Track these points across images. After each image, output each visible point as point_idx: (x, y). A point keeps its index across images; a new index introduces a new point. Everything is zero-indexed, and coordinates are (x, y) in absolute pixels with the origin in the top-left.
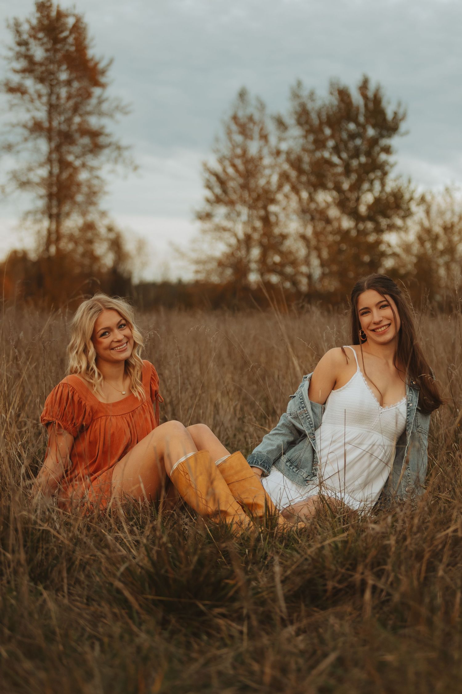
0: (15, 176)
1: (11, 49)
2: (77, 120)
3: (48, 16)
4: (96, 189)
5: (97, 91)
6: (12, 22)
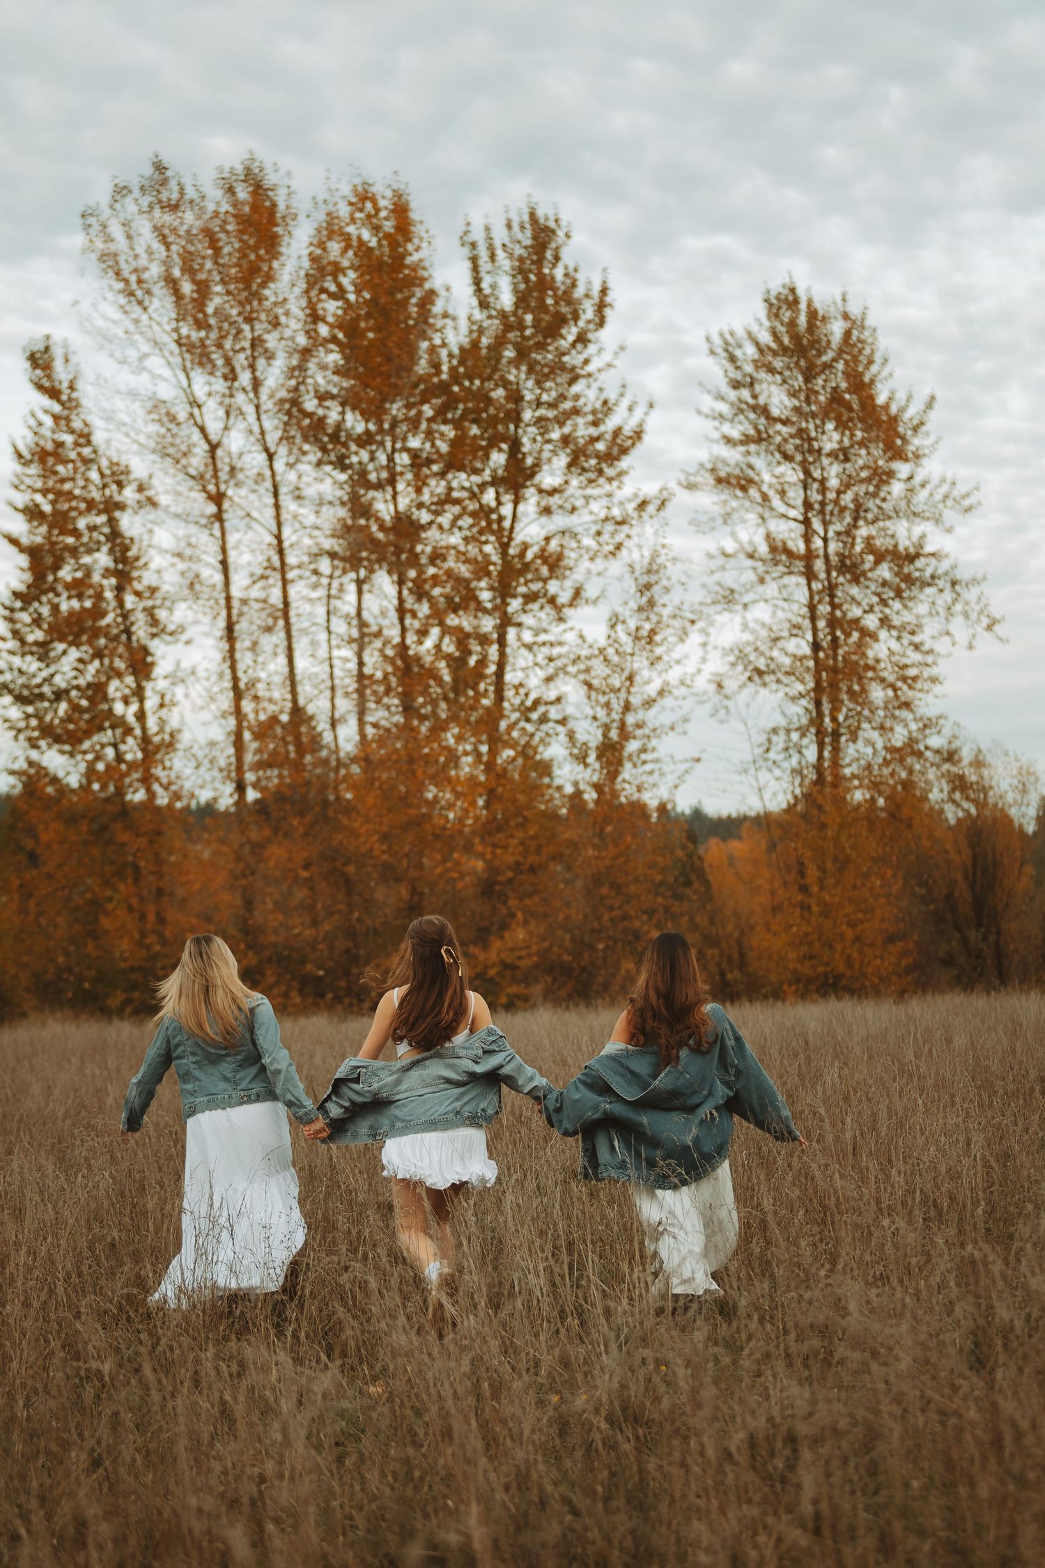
0: (740, 656)
1: (721, 397)
2: (863, 531)
3: (792, 324)
4: (912, 672)
5: (903, 469)
6: (718, 341)
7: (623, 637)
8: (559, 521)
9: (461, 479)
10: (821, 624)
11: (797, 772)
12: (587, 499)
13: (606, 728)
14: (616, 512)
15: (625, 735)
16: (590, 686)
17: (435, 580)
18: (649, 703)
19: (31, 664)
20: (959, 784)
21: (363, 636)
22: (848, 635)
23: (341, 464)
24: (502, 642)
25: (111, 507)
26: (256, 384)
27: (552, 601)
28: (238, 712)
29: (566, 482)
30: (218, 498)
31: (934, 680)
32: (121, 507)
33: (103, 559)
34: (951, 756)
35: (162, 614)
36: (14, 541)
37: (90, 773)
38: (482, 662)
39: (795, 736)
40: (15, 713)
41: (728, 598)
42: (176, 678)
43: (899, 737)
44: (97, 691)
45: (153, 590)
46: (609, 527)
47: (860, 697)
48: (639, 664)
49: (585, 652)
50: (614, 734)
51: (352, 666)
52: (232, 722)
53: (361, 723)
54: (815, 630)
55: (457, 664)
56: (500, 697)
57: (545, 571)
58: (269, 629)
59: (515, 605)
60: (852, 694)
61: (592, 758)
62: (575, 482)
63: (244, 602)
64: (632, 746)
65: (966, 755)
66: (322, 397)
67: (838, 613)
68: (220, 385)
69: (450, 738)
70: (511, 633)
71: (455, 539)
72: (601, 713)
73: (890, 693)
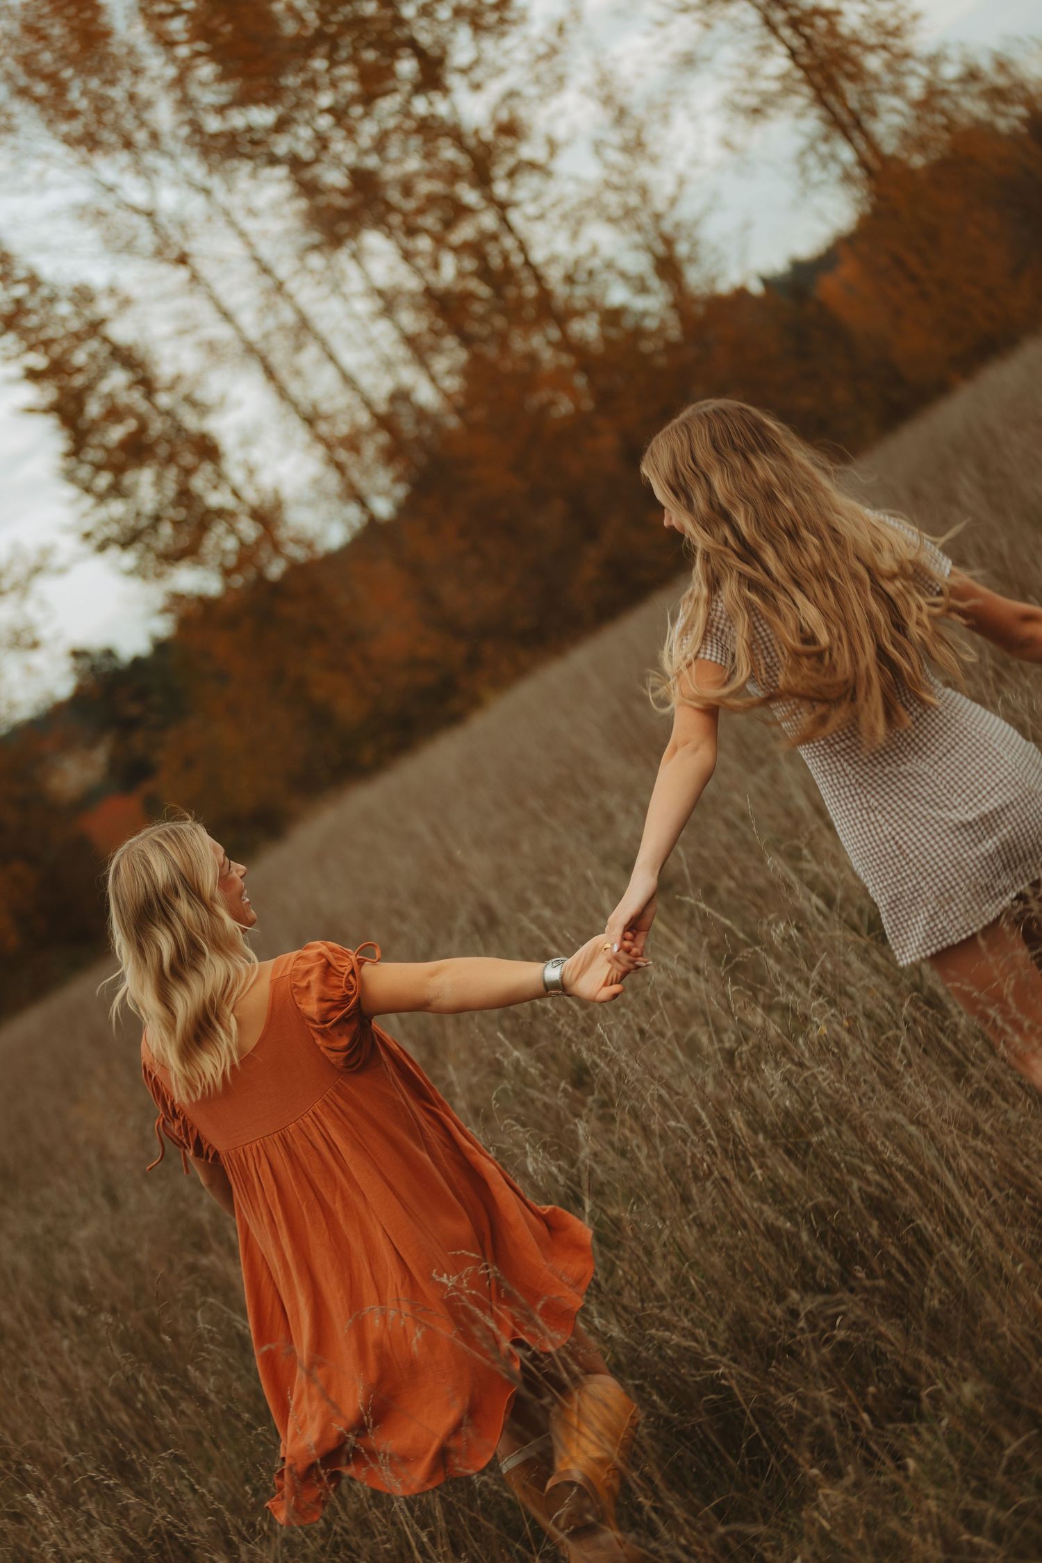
7: (614, 156)
8: (495, 88)
9: (387, 105)
10: (786, 32)
11: (847, 178)
12: (507, 53)
13: (649, 249)
14: (542, 49)
15: (669, 242)
16: (611, 220)
17: (420, 211)
18: (673, 201)
19: (117, 508)
20: (996, 95)
21: (388, 302)
22: (812, 26)
23: (273, 161)
24: (510, 229)
25: (95, 327)
26: (155, 136)
27: (532, 166)
28: (320, 439)
29: (480, 51)
30: (182, 260)
31: (915, 17)
32: (103, 322)
33: (117, 379)
34: (972, 75)
35: (199, 395)
36: (31, 410)
37: (227, 573)
38: (506, 258)
39: (824, 148)
40: (129, 559)
41: (689, 61)
42: (247, 442)
43: (915, 88)
44: (185, 496)
45: (178, 379)
46: (543, 67)
47: (858, 75)
48: (645, 172)
49: (589, 193)
50: (660, 249)
51: (394, 335)
52: (320, 450)
53: (433, 379)
54: (782, 41)
55: (484, 273)
56: (539, 278)
57: (507, 141)
58: (298, 348)
59: (501, 189)
60: (851, 77)
61: (654, 282)
62: (489, 45)
63: (266, 336)
64: (682, 249)
65: (986, 64)
66: (221, 110)
67: (796, 13)
68: (124, 158)
69: (518, 344)
70: (514, 216)
71: (413, 164)
72: (638, 238)
73: (884, 55)
